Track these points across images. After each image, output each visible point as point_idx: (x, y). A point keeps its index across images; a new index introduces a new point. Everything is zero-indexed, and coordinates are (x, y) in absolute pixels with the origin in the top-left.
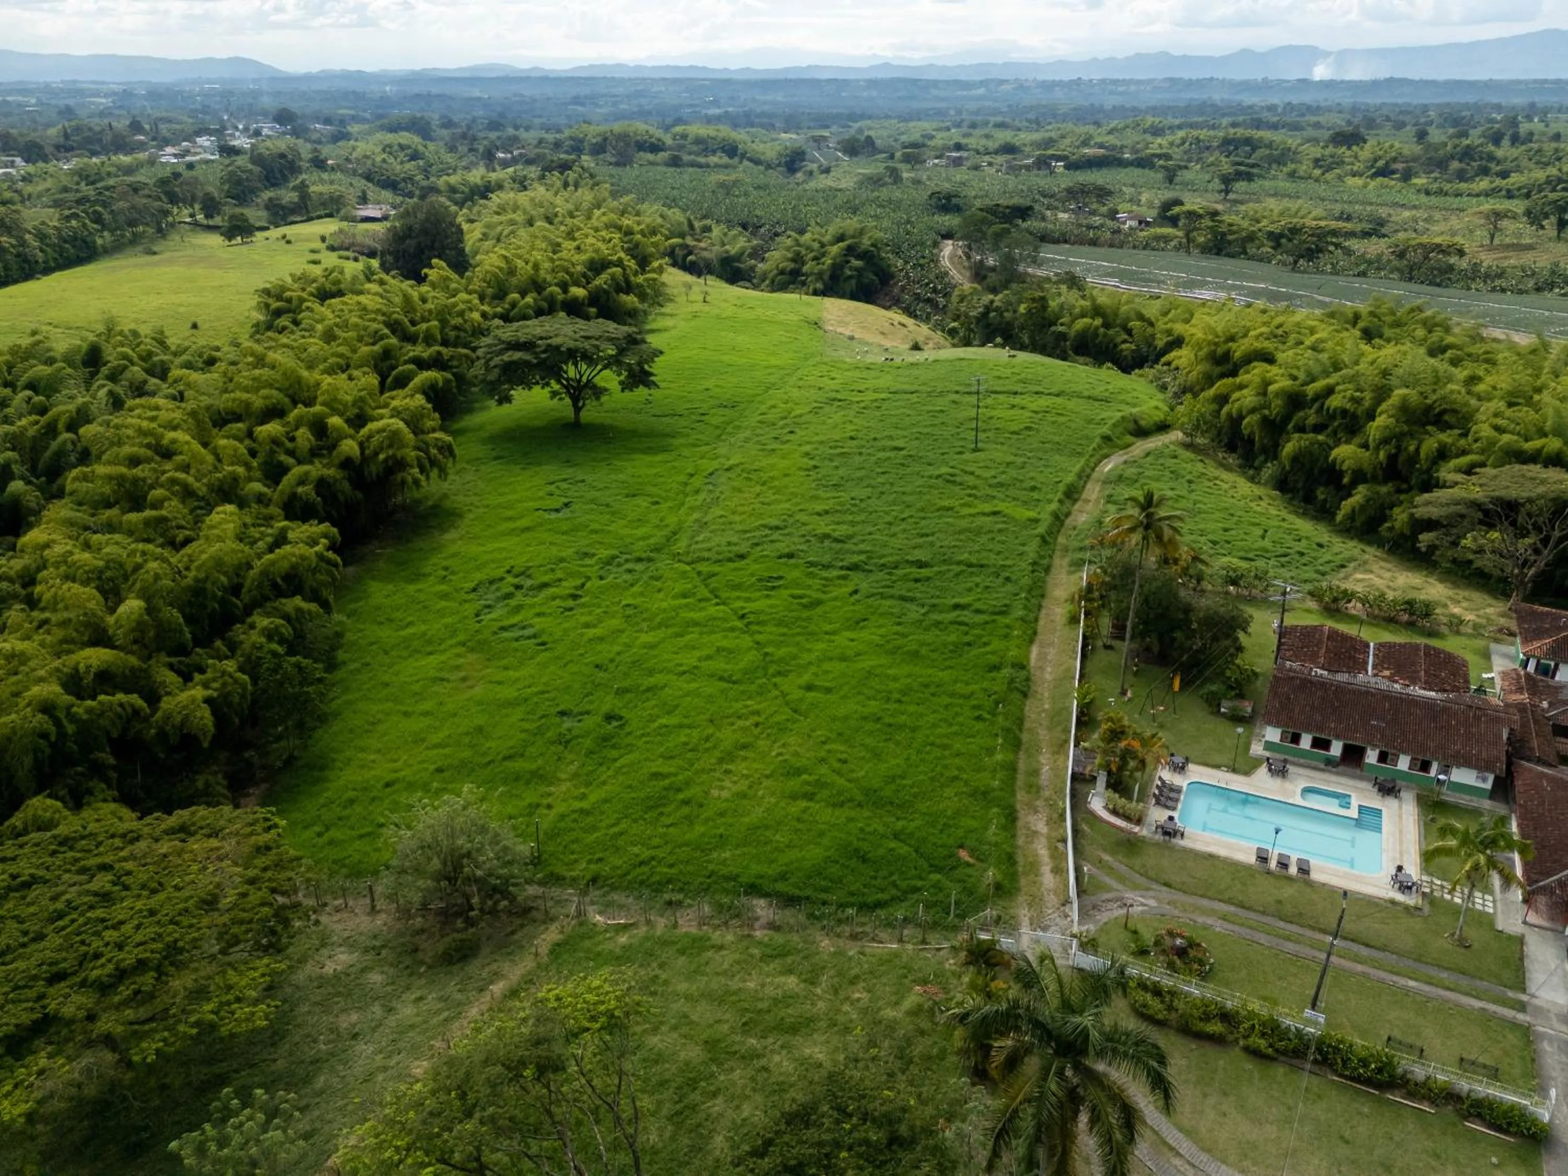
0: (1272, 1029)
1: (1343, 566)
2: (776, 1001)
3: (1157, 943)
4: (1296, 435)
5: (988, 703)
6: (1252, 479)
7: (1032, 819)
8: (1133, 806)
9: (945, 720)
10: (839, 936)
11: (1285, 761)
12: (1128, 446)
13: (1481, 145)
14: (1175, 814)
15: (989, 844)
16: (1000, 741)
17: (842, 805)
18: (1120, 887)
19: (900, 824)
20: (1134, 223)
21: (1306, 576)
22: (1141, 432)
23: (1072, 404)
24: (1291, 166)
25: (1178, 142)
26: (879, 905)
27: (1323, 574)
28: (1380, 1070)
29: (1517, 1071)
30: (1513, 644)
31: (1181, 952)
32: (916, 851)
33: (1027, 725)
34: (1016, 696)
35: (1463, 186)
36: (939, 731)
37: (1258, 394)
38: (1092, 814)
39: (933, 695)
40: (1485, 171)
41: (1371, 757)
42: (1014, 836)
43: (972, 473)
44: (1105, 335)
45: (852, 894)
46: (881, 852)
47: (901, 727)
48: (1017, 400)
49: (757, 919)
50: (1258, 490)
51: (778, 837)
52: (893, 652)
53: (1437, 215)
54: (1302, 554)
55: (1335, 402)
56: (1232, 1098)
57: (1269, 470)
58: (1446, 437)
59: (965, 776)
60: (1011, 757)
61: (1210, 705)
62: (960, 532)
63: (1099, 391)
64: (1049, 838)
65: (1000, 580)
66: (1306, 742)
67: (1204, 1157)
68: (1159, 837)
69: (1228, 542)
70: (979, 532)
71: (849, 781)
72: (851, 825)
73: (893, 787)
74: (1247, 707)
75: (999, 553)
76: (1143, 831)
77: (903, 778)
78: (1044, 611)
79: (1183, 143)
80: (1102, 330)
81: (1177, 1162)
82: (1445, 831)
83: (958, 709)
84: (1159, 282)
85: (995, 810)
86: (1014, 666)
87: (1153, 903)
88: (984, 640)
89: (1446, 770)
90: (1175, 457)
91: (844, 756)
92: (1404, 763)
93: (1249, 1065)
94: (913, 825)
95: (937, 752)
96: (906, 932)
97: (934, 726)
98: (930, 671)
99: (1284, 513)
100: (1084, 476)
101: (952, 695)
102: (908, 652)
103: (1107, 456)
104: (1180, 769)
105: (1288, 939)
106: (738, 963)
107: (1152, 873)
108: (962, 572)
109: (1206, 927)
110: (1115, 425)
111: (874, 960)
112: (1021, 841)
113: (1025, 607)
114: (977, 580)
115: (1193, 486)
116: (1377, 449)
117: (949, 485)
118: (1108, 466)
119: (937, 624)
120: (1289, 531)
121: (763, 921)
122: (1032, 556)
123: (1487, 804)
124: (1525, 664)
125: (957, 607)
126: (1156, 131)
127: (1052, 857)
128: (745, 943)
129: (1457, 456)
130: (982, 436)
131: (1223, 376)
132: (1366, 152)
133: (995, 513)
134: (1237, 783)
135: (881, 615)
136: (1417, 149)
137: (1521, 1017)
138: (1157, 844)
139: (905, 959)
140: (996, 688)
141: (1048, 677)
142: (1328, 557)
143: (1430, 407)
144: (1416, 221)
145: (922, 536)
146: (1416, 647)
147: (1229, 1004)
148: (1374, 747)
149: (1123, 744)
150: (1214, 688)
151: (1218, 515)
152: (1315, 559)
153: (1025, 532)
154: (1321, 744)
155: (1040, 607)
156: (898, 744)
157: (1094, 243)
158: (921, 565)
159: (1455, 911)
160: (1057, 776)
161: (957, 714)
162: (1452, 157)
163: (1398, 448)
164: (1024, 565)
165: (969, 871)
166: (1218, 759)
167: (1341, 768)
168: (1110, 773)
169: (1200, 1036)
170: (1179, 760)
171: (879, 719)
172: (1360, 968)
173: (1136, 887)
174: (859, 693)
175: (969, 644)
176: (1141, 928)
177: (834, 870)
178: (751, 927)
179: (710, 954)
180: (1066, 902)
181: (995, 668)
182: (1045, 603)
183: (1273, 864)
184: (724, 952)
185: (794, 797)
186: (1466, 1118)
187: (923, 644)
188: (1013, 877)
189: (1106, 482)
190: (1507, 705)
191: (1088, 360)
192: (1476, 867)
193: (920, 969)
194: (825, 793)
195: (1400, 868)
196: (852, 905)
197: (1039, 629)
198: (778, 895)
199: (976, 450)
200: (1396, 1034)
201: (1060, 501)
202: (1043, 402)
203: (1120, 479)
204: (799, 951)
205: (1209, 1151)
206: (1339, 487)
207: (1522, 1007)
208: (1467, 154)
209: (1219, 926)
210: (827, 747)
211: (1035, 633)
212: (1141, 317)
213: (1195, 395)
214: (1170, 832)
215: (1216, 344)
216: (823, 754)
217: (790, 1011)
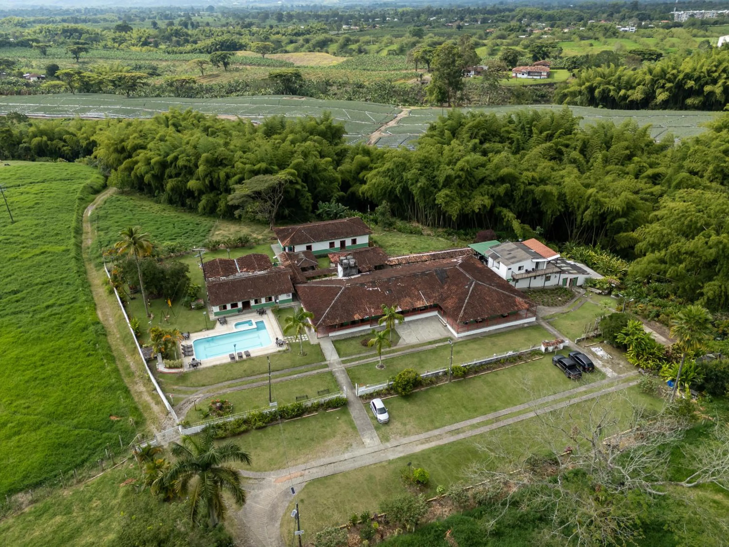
0: (262, 417)
1: (210, 230)
2: (55, 532)
3: (210, 410)
4: (170, 180)
5: (91, 346)
6: (157, 202)
7: (136, 387)
8: (176, 362)
9: (72, 364)
10: (71, 486)
11: (225, 317)
12: (93, 200)
13: (181, 29)
14: (194, 357)
15: (123, 407)
16: (105, 361)
17: (39, 428)
18: (186, 396)
19: (75, 421)
20: (35, 79)
21: (199, 239)
22: (97, 192)
23: (54, 185)
24: (103, 43)
25: (38, 31)
26: (83, 462)
27: (204, 236)
28: (298, 410)
29: (333, 387)
30: (278, 243)
31: (221, 408)
32: (90, 429)
33: (113, 348)
34: (101, 337)
35: (181, 48)
36: (71, 370)
37: (146, 165)
38: (161, 372)
39: (59, 354)
40: (187, 41)
41: (252, 303)
42: (133, 399)
43: (18, 235)
44: (52, 145)
45: (68, 464)
46: (72, 438)
47: (50, 377)
48: (22, 189)
49: (22, 503)
50: (161, 206)
51: (11, 461)
52: (25, 342)
53: (177, 64)
54: (193, 230)
55: (181, 163)
56: (259, 448)
57: (164, 197)
58: (227, 169)
59: (96, 384)
60: (114, 366)
61: (187, 307)
62: (29, 269)
63: (64, 175)
64: (148, 391)
65: (64, 286)
66: (229, 307)
67: (259, 473)
68: (192, 369)
69: (161, 234)
70: (39, 265)
71: (37, 415)
72: (50, 434)
73: (62, 406)
74: (202, 302)
75: (56, 273)
76: (185, 370)
77: (65, 400)
78: (94, 293)
79: (41, 32)
80: (49, 142)
81: (251, 481)
82: (287, 320)
83: (76, 356)
84: (66, 111)
85: (119, 392)
86: (93, 324)
87: (201, 395)
88: (72, 317)
89: (277, 298)
90: (119, 200)
91: (27, 405)
92: (263, 301)
93: (259, 433)
94: (82, 418)
95: (76, 380)
96: (104, 465)
97: (68, 369)
98: (51, 344)
99: (177, 214)
100: (80, 221)
101: (69, 350)
102: (33, 339)
103: (85, 208)
104: (188, 338)
105: (253, 382)
106: (24, 529)
107: (196, 384)
108: (41, 289)
109: (224, 394)
110: (82, 191)
111: (94, 486)
112: (136, 399)
113: (85, 295)
114: (52, 289)
115: (134, 212)
116: (204, 179)
117: (8, 245)
118: (89, 212)
119: (42, 319)
120: (184, 221)
121: (26, 502)
122: (75, 269)
123: (293, 304)
124: (284, 249)
125: (48, 307)
126: (23, 25)
127: (153, 398)
128: (22, 518)
129: (233, 176)
130: (13, 213)
131: (125, 158)
132: (135, 34)
133: (43, 253)
134: (211, 333)
135: (6, 326)
136: (156, 32)
137: (327, 369)
138: (193, 372)
139: (109, 476)
140: (90, 338)
141: (112, 322)
142: (202, 229)
143: (217, 159)
144: (169, 66)
145: (7, 277)
146: (250, 256)
147: (245, 417)
148: (252, 299)
149: (163, 339)
150: (186, 299)
151: (151, 223)
152: (198, 230)
153: (64, 258)
154: (234, 305)
155: (91, 291)
156: (53, 385)
157: (19, 93)
158: (15, 292)
159: (298, 345)
160: (138, 364)
161: (77, 358)
162: (172, 35)
163: (211, 177)
164: (72, 274)
165: (121, 423)
166: (200, 327)
167: (244, 311)
168: (162, 353)
169: (240, 434)
170: (185, 335)
171: (36, 378)
172: (279, 379)
173: (192, 393)
174: (17, 371)
175: (65, 323)
176: (202, 407)
177: (52, 459)
178: (20, 509)
179: (4, 535)
180: (168, 413)
181: (84, 329)
182: (92, 289)
183: (237, 358)
184: (11, 530)
185: (9, 437)
186: (326, 410)
187: (39, 332)
188: (141, 415)
189: (92, 221)
190: (286, 267)
191: (47, 158)
192: (300, 328)
193: (119, 476)
194: (26, 427)
195: (277, 339)
196: (70, 469)
197: (97, 302)
198: (28, 486)
199: (13, 222)
200: (298, 395)
201: (74, 237)
202: (37, 188)
203: (99, 218)
204: (54, 504)
205: (259, 471)
206: (194, 198)
207: (327, 366)
208: (177, 33)
209: (228, 391)
210: (15, 404)
211: (95, 305)
212: (68, 133)
213: (116, 170)
214: (195, 365)
215: (116, 144)
216: (13, 409)
217: (65, 531)
